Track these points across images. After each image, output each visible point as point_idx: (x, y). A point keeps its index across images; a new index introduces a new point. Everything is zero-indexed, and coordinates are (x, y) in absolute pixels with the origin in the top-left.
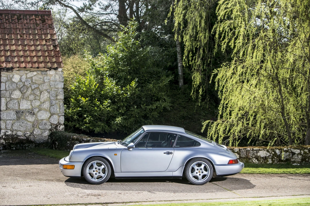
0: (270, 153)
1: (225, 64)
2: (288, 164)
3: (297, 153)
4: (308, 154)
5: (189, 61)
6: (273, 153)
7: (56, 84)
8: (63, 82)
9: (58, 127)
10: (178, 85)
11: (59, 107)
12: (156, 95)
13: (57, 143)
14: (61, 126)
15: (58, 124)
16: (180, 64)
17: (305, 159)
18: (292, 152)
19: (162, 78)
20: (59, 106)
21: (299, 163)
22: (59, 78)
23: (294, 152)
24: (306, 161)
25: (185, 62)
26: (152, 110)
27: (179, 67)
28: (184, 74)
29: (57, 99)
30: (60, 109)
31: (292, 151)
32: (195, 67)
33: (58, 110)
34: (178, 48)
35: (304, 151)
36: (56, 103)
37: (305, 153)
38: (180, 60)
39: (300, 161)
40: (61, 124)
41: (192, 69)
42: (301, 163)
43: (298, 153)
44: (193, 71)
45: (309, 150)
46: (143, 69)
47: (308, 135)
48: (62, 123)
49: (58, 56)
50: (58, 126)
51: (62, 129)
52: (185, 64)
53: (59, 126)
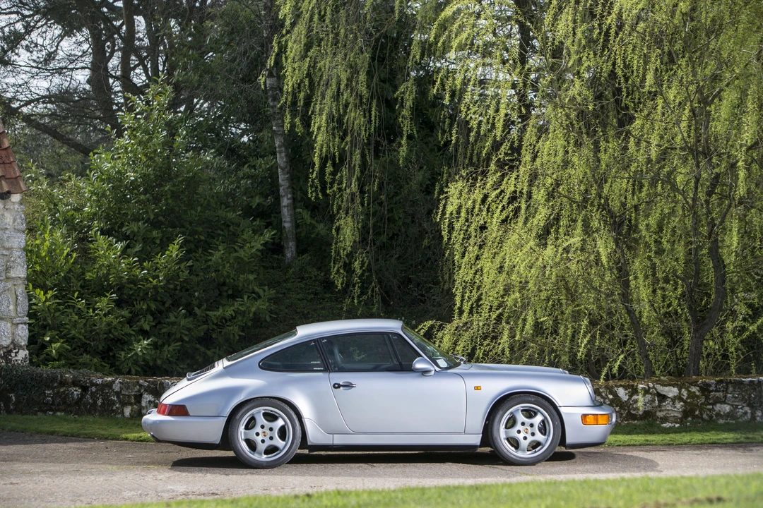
0: (602, 397)
1: (464, 174)
2: (651, 425)
3: (670, 395)
4: (697, 397)
5: (323, 183)
6: (611, 397)
7: (5, 236)
8: (23, 232)
9: (13, 355)
10: (284, 255)
11: (15, 301)
12: (232, 281)
13: (13, 398)
14: (21, 351)
15: (12, 346)
16: (288, 199)
17: (692, 411)
18: (659, 395)
19: (244, 237)
20: (14, 296)
21: (677, 423)
22: (14, 221)
23: (664, 393)
24: (694, 417)
25: (313, 189)
26: (224, 321)
27: (285, 206)
28: (297, 226)
29: (8, 278)
30: (16, 305)
31: (659, 391)
32: (340, 203)
33: (12, 307)
34: (281, 157)
35: (689, 391)
36: (7, 288)
37: (691, 395)
38: (288, 188)
39: (680, 416)
40: (20, 347)
41: (333, 208)
42: (682, 421)
43: (675, 397)
44: (335, 212)
45: (701, 387)
46: (193, 212)
47: (694, 352)
48: (23, 344)
49: (8, 162)
50: (11, 351)
51: (24, 359)
52: (314, 195)
53: (15, 351)
